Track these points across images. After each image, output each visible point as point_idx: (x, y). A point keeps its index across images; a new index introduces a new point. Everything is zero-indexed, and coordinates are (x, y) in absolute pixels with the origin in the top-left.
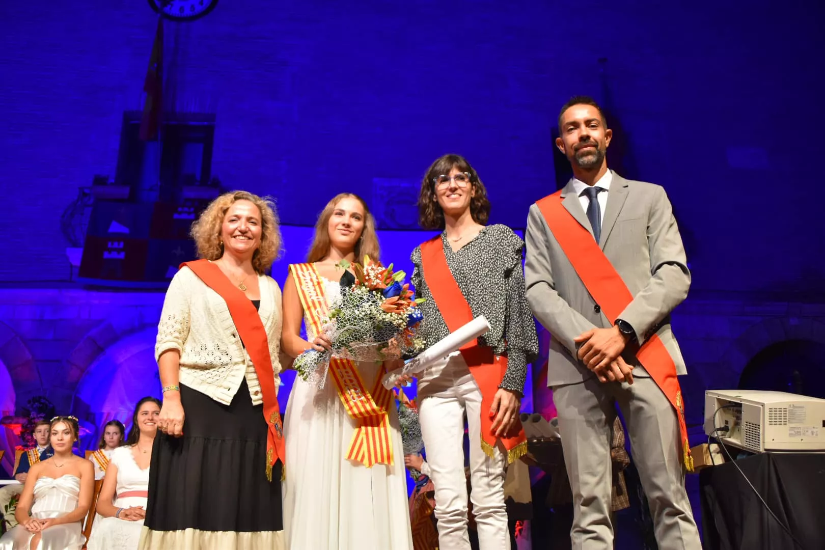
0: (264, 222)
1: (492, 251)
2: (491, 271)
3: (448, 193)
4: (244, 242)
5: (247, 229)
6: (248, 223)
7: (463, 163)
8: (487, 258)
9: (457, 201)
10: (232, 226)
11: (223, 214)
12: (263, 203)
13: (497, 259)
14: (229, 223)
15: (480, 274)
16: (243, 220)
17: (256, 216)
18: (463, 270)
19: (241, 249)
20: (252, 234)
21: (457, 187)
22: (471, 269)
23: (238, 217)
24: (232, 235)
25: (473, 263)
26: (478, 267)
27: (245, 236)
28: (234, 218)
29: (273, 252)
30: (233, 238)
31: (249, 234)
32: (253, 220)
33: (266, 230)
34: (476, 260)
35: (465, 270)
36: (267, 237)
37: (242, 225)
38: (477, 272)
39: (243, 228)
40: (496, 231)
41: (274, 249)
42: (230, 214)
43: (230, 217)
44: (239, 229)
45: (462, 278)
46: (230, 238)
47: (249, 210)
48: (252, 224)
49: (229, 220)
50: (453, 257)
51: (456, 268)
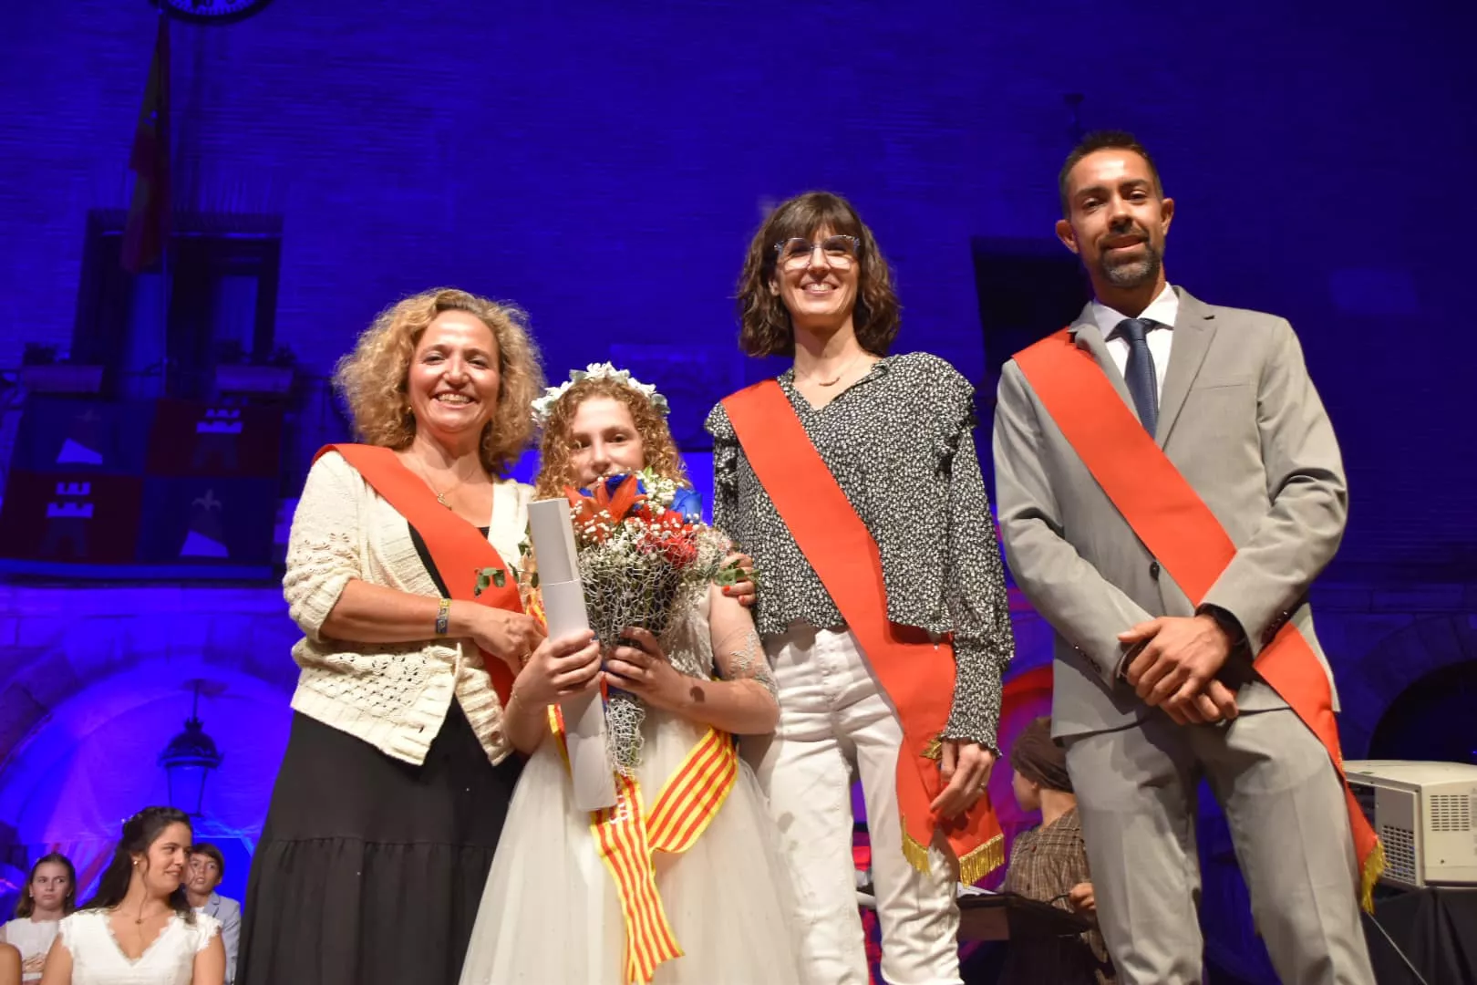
0: (503, 362)
1: (904, 407)
4: (458, 408)
5: (466, 378)
6: (466, 364)
7: (845, 215)
8: (894, 421)
9: (826, 300)
10: (432, 371)
11: (410, 344)
12: (500, 313)
14: (425, 365)
16: (457, 357)
17: (486, 347)
19: (452, 425)
20: (478, 389)
21: (827, 267)
23: (445, 352)
24: (431, 391)
27: (463, 394)
28: (435, 354)
30: (434, 400)
31: (470, 390)
32: (478, 358)
33: (507, 378)
36: (509, 392)
37: (453, 368)
39: (455, 373)
40: (911, 368)
42: (428, 342)
43: (426, 351)
44: (446, 376)
46: (427, 399)
47: (470, 334)
48: (474, 365)
49: (424, 358)
50: (814, 421)
51: (824, 445)
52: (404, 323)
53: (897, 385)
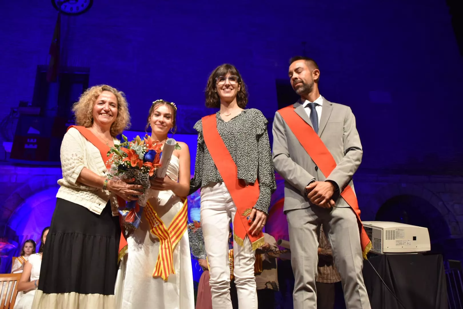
0: (119, 106)
3: (224, 87)
4: (107, 118)
5: (110, 110)
6: (110, 106)
7: (234, 70)
8: (247, 127)
9: (230, 93)
10: (99, 107)
11: (95, 99)
12: (119, 93)
13: (253, 128)
14: (98, 105)
15: (243, 136)
16: (107, 104)
17: (115, 102)
18: (233, 132)
19: (105, 122)
20: (113, 113)
21: (230, 84)
22: (238, 132)
23: (103, 102)
24: (99, 113)
25: (239, 129)
26: (242, 131)
27: (108, 114)
28: (101, 102)
29: (123, 123)
30: (100, 115)
31: (110, 113)
32: (113, 104)
33: (120, 110)
34: (241, 127)
35: (234, 132)
36: (120, 114)
37: (106, 107)
38: (242, 134)
40: (253, 112)
41: (124, 122)
42: (100, 99)
43: (99, 101)
44: (104, 109)
45: (232, 137)
46: (98, 115)
47: (111, 98)
48: (112, 106)
49: (98, 103)
50: (225, 125)
51: (228, 131)
52: (93, 94)
53: (249, 117)
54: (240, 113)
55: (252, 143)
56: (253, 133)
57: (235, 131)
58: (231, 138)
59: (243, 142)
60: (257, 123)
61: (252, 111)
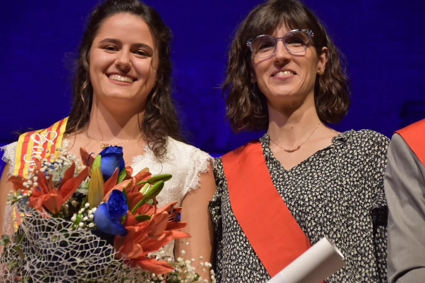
2: (353, 207)
7: (301, 15)
18: (303, 200)
34: (328, 186)
38: (330, 205)
40: (366, 140)
50: (283, 177)
51: (290, 196)
53: (352, 154)
54: (329, 143)
55: (364, 231)
56: (365, 203)
57: (310, 196)
58: (300, 217)
59: (335, 229)
60: (377, 173)
61: (365, 138)
